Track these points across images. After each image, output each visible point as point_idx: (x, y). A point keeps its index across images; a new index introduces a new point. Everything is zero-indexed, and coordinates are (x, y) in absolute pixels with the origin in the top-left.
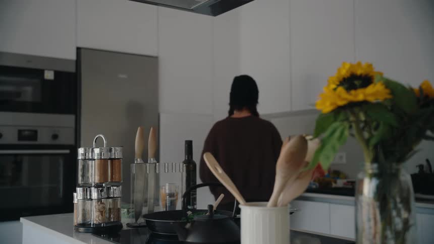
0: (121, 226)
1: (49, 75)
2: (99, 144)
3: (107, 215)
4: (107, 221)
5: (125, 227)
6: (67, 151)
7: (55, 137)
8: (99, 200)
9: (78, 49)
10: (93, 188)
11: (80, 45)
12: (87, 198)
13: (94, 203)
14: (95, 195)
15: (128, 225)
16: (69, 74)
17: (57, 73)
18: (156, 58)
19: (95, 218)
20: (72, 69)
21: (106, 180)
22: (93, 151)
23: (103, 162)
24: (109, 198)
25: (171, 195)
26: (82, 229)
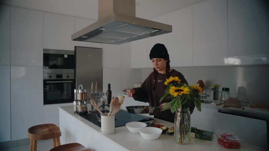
0: (88, 112)
1: (66, 56)
2: (81, 88)
3: (83, 109)
4: (83, 111)
5: (89, 113)
6: (72, 82)
7: (68, 77)
8: (81, 105)
9: (75, 47)
10: (79, 101)
11: (76, 46)
12: (77, 104)
13: (79, 106)
14: (79, 104)
15: (90, 111)
16: (72, 55)
17: (68, 55)
18: (102, 49)
19: (80, 110)
20: (73, 54)
21: (83, 99)
22: (78, 90)
23: (82, 94)
24: (84, 104)
25: (103, 102)
26: (76, 113)
